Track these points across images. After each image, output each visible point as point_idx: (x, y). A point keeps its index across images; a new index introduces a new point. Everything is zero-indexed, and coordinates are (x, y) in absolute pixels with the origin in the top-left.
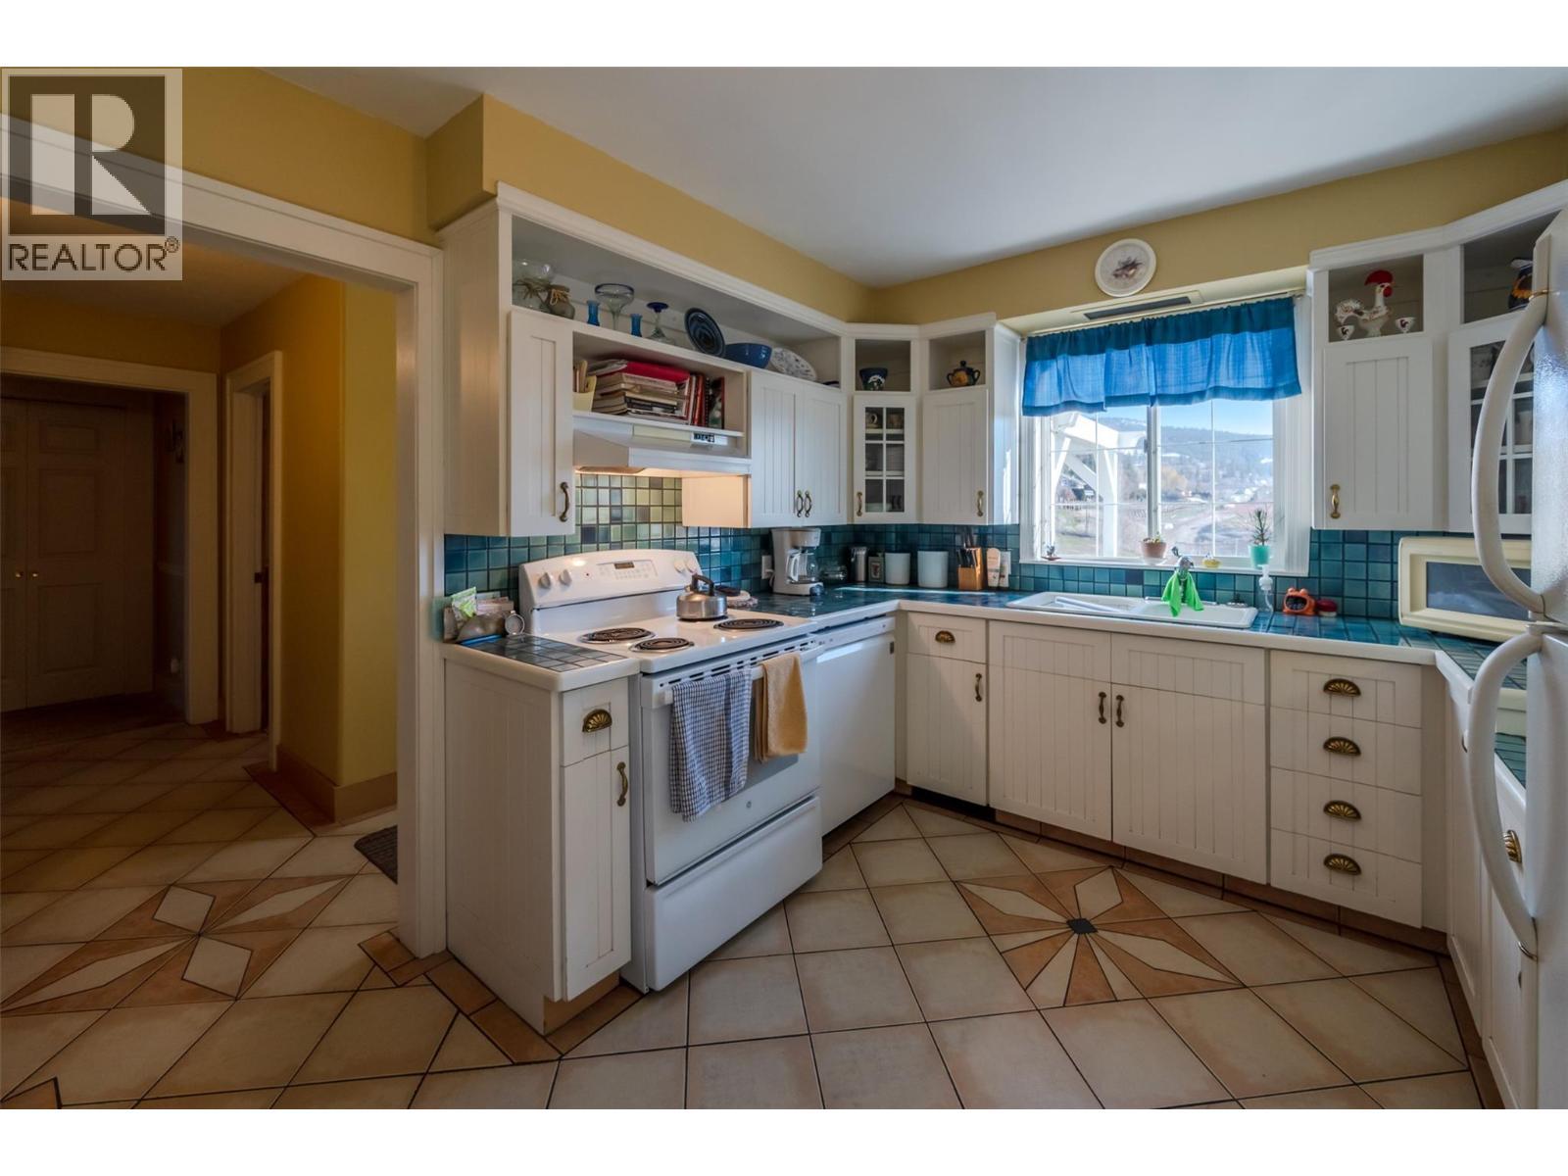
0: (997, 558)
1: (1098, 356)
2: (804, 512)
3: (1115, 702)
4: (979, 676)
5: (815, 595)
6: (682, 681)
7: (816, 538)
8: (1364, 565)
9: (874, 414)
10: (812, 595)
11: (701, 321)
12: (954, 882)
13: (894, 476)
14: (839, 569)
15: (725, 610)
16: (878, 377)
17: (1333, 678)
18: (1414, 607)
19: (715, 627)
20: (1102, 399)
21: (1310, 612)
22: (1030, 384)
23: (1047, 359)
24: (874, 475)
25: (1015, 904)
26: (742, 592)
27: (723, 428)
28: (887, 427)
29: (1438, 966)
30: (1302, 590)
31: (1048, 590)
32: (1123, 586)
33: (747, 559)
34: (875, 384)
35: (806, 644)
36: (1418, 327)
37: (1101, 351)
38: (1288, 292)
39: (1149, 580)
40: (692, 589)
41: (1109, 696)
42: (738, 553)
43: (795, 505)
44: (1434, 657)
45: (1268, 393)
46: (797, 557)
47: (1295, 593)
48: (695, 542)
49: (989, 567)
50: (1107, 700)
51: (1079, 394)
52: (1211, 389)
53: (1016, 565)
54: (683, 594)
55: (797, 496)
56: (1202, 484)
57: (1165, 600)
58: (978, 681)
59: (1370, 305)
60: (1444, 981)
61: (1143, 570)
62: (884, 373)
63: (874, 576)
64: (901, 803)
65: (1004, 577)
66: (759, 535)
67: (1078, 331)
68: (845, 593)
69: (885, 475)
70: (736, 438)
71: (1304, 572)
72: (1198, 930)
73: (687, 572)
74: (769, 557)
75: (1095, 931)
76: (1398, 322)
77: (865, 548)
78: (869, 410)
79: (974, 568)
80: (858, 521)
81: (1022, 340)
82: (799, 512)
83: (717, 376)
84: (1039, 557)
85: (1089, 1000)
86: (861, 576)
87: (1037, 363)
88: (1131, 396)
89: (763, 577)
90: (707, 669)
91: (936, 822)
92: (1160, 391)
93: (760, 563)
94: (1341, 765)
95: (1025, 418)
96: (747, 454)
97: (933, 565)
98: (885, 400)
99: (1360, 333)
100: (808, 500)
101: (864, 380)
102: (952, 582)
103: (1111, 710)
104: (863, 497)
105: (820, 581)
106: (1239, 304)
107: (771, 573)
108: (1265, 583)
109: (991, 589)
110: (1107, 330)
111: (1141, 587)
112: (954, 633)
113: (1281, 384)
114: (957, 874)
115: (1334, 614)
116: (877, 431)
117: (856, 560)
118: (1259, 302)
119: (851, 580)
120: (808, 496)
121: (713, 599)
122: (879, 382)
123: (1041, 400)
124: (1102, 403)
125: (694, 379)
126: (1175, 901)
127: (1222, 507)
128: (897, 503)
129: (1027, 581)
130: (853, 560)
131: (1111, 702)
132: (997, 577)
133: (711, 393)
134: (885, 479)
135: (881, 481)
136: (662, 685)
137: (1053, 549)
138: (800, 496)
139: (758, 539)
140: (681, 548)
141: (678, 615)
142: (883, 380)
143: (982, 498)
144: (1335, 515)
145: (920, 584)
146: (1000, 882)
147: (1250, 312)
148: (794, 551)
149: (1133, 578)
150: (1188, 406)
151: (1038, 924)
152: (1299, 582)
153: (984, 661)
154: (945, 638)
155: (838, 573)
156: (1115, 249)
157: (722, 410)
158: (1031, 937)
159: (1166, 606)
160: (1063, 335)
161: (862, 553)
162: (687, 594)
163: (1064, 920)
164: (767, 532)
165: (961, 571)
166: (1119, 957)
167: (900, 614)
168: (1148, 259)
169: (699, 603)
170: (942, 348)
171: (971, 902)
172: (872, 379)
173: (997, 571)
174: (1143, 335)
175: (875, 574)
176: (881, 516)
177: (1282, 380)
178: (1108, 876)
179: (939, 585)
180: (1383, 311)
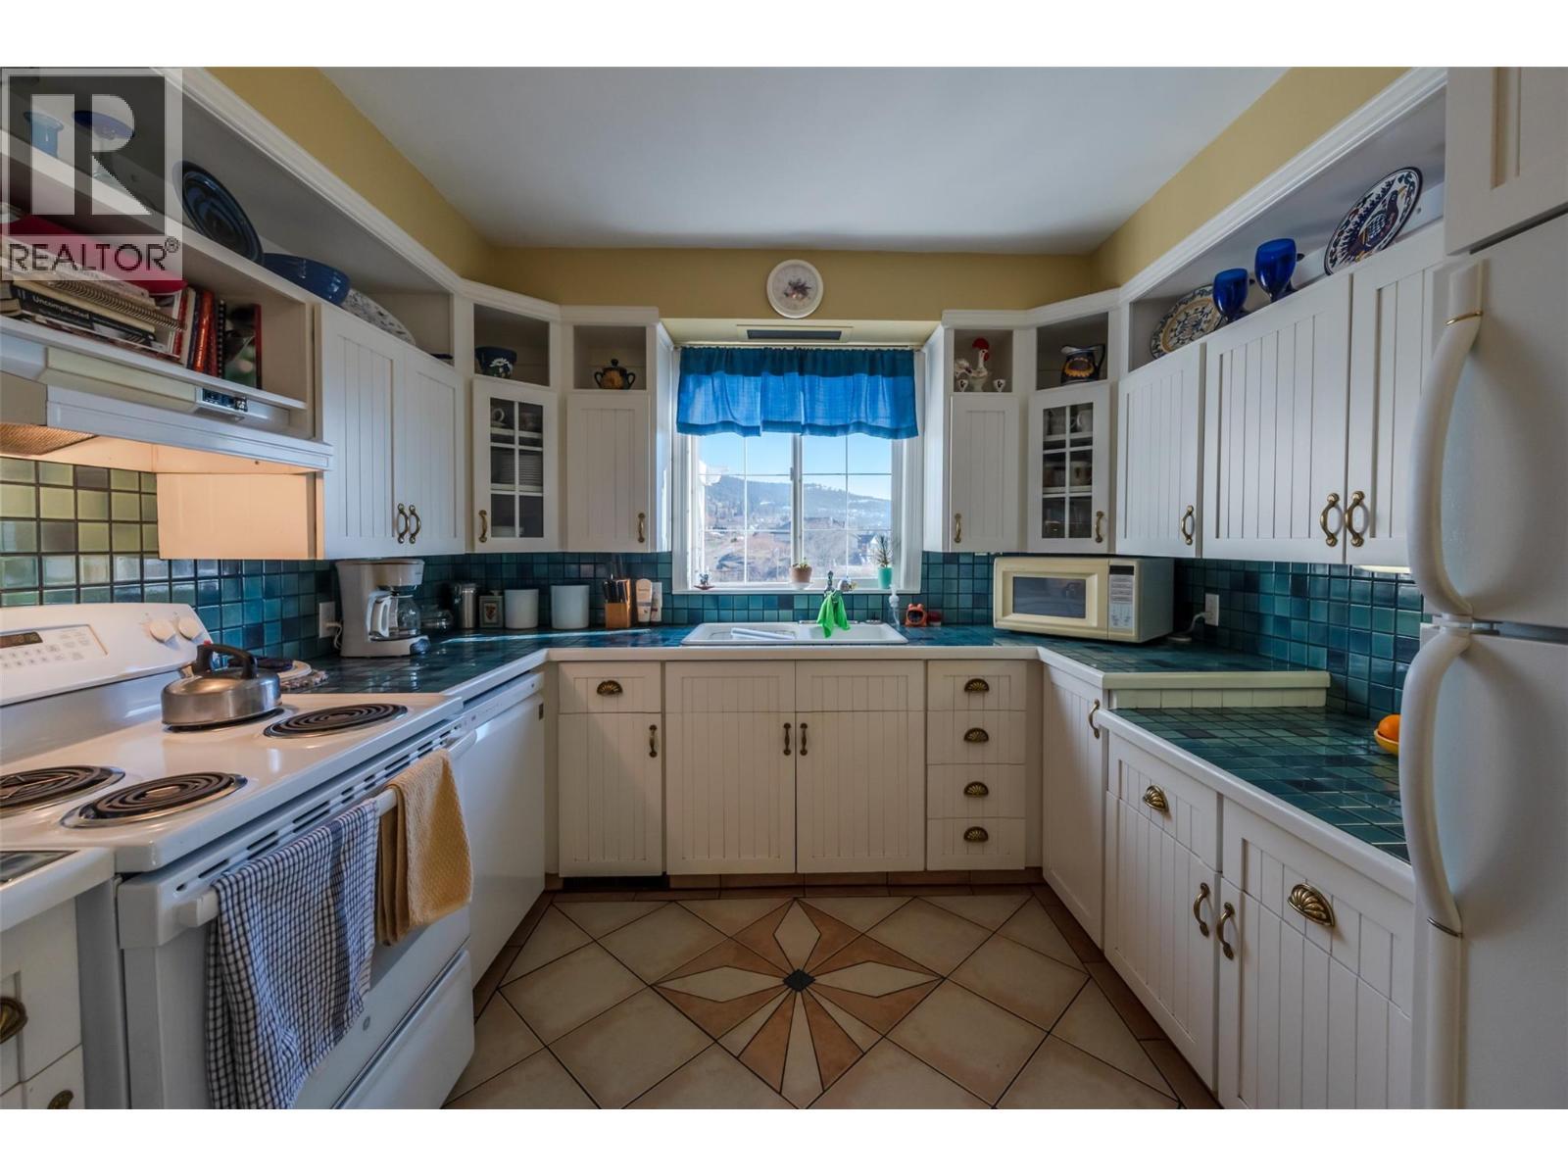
0: (648, 590)
1: (752, 378)
2: (407, 536)
3: (799, 731)
4: (653, 728)
5: (419, 653)
6: (232, 862)
7: (417, 574)
8: (956, 581)
9: (501, 410)
10: (414, 655)
11: (207, 191)
12: (650, 986)
13: (531, 491)
14: (440, 614)
15: (278, 696)
16: (504, 361)
17: (971, 678)
18: (1004, 614)
19: (267, 733)
20: (758, 423)
21: (925, 624)
22: (684, 398)
23: (702, 373)
24: (503, 490)
25: (726, 984)
26: (295, 663)
27: (259, 387)
28: (521, 429)
29: (1033, 895)
30: (919, 605)
31: (703, 622)
32: (776, 612)
33: (291, 610)
34: (501, 370)
35: (448, 732)
36: (1008, 389)
37: (757, 374)
38: (909, 345)
39: (800, 605)
40: (196, 671)
41: (793, 726)
42: (276, 602)
43: (395, 524)
44: (1037, 653)
45: (894, 433)
46: (387, 601)
47: (914, 608)
48: (191, 587)
49: (639, 600)
50: (792, 731)
51: (736, 415)
52: (854, 423)
53: (668, 594)
54: (178, 685)
55: (396, 511)
56: (720, 520)
57: (819, 623)
58: (653, 733)
59: (974, 364)
60: (1043, 906)
61: (792, 596)
62: (512, 358)
63: (487, 620)
64: (551, 903)
65: (656, 610)
66: (317, 573)
67: (734, 349)
68: (448, 646)
69: (518, 490)
70: (288, 410)
71: (916, 589)
72: (889, 936)
73: (179, 640)
74: (331, 605)
75: (812, 980)
76: (996, 382)
77: (473, 585)
78: (495, 402)
79: (624, 602)
80: (480, 548)
81: (676, 348)
82: (401, 535)
83: (245, 300)
84: (693, 585)
85: (842, 1069)
86: (468, 619)
87: (692, 376)
88: (785, 422)
89: (321, 635)
90: (283, 823)
91: (602, 914)
92: (809, 421)
93: (317, 614)
94: (976, 752)
95: (679, 436)
96: (314, 434)
97: (572, 603)
98: (518, 392)
99: (970, 389)
100: (413, 518)
101: (484, 360)
102: (595, 621)
103: (795, 740)
104: (488, 518)
105: (423, 634)
106: (874, 349)
107: (337, 629)
108: (893, 600)
109: (642, 625)
110: (764, 352)
111: (791, 611)
112: (620, 682)
113: (904, 426)
114: (652, 973)
115: (939, 624)
116: (506, 432)
117: (462, 602)
118: (889, 350)
119: (457, 629)
120: (413, 513)
121: (251, 684)
122: (505, 367)
123: (696, 418)
124: (758, 427)
125: (192, 295)
126: (860, 913)
127: (735, 540)
128: (533, 525)
129: (681, 614)
130: (457, 601)
131: (795, 733)
132: (649, 612)
133: (229, 327)
134: (517, 494)
135: (513, 497)
136: (180, 888)
137: (706, 577)
138: (401, 512)
139: (313, 576)
140: (156, 598)
141: (165, 722)
142: (510, 366)
143: (643, 523)
144: (958, 540)
145: (554, 626)
146: (697, 963)
147: (882, 356)
148: (383, 593)
149: (782, 605)
150: (833, 438)
151: (758, 998)
152: (915, 598)
153: (659, 710)
154: (610, 688)
155: (440, 619)
156: (784, 269)
157: (257, 360)
158: (759, 1018)
159: (819, 628)
160: (720, 351)
161: (469, 592)
162: (186, 681)
163: (778, 981)
164: (327, 567)
165: (608, 606)
166: (845, 999)
167: (549, 666)
168: (816, 284)
169: (217, 695)
170: (588, 339)
171: (680, 1003)
172: (495, 363)
173: (647, 604)
174: (796, 362)
175: (490, 618)
176: (510, 543)
177: (904, 423)
178: (796, 908)
179: (581, 626)
180: (985, 373)
